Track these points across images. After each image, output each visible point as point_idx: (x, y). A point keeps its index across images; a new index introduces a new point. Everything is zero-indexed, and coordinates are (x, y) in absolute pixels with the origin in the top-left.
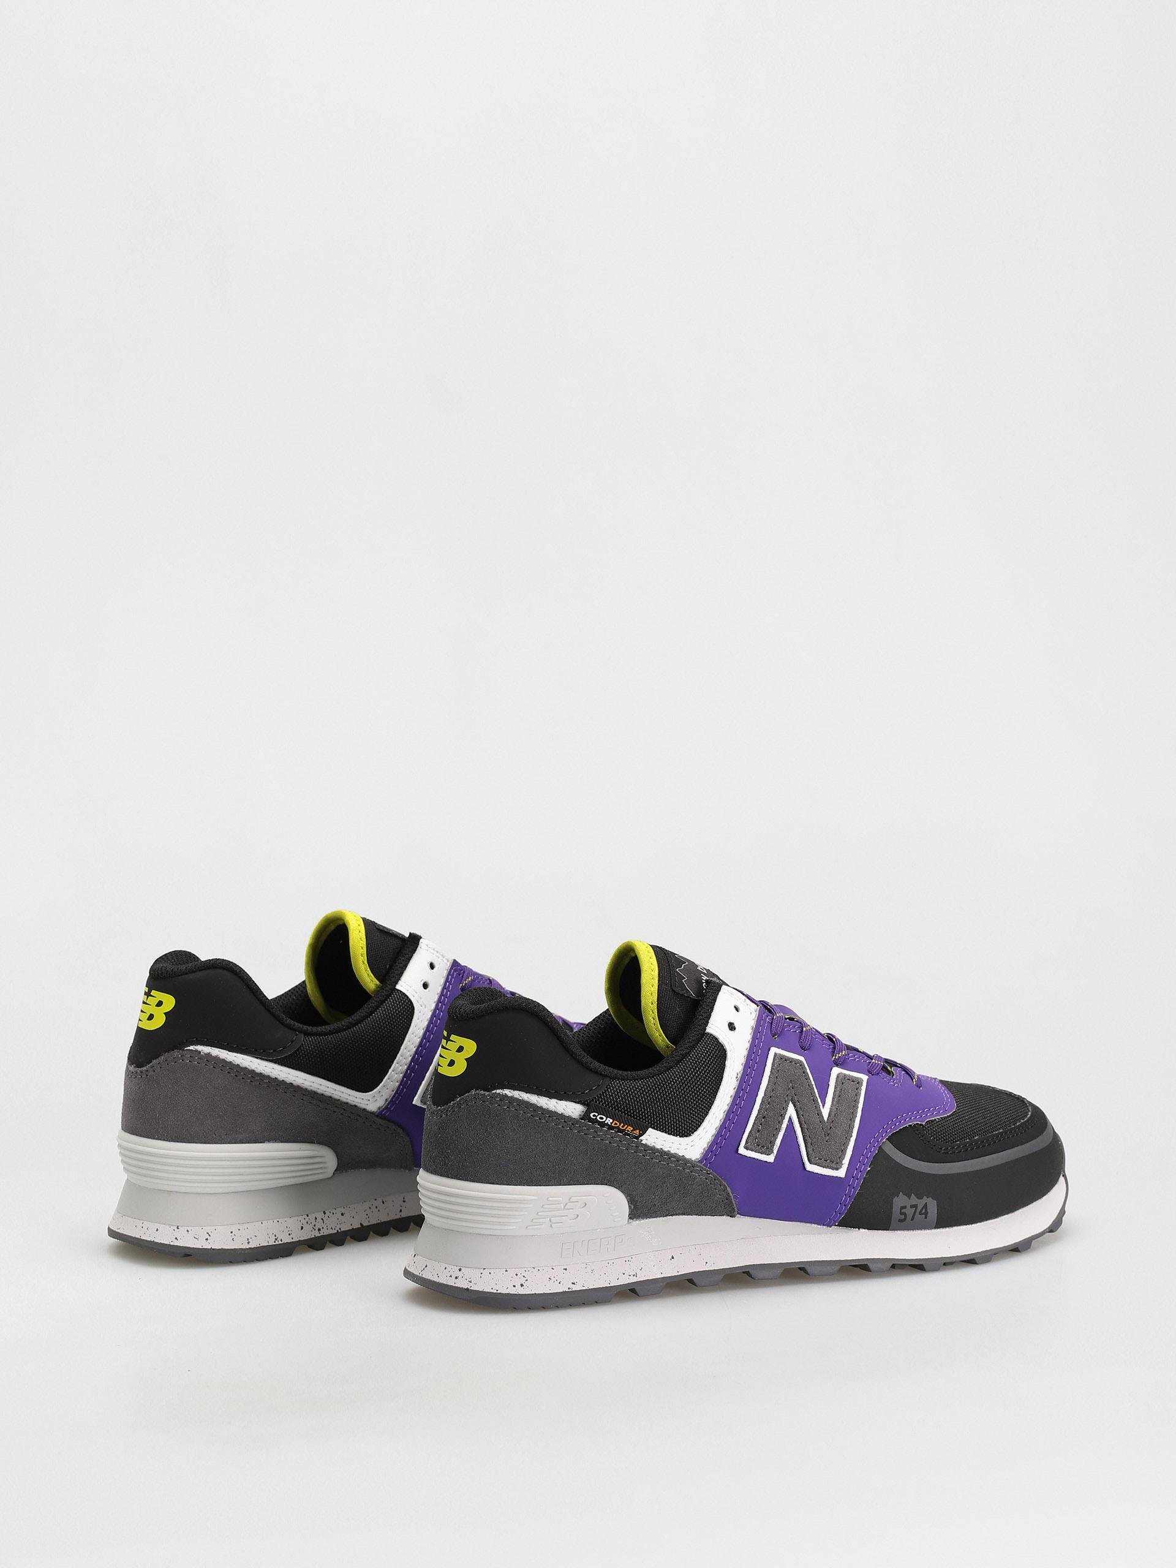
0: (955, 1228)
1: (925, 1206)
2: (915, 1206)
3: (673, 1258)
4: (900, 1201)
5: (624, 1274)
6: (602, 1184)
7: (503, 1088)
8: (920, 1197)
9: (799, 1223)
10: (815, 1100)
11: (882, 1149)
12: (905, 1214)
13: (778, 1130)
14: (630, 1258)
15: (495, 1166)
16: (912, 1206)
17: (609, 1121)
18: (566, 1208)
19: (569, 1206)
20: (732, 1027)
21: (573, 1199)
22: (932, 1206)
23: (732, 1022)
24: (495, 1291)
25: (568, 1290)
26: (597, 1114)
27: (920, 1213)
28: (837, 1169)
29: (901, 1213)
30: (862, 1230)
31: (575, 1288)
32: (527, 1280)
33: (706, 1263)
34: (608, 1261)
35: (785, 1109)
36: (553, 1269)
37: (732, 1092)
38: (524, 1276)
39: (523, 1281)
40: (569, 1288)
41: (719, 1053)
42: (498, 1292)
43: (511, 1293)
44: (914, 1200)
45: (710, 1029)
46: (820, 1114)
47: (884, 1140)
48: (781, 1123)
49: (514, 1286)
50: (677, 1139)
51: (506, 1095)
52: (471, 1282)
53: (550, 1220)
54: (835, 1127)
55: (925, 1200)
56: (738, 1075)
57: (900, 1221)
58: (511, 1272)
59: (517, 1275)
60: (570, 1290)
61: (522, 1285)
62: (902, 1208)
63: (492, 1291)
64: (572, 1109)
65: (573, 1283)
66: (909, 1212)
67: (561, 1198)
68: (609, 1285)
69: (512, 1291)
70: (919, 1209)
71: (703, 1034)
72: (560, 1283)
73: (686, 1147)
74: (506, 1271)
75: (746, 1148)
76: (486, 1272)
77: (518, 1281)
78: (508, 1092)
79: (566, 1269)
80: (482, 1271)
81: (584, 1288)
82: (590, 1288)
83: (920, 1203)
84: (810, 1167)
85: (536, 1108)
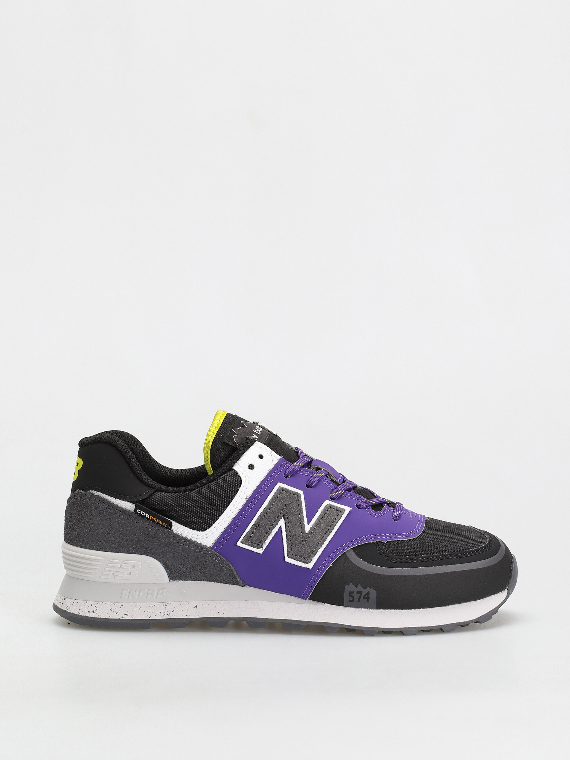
0: (393, 610)
1: (368, 593)
2: (360, 593)
3: (196, 607)
4: (350, 588)
5: (161, 613)
6: (145, 555)
7: (92, 490)
8: (365, 587)
9: (286, 595)
10: (301, 519)
11: (346, 554)
12: (353, 597)
13: (268, 534)
14: (166, 604)
15: (83, 537)
16: (358, 593)
17: (148, 516)
18: (121, 567)
19: (123, 566)
20: (251, 467)
21: (125, 562)
22: (373, 593)
23: (252, 464)
24: (78, 614)
25: (121, 618)
26: (140, 511)
27: (364, 598)
28: (307, 563)
29: (350, 596)
30: (326, 604)
31: (126, 617)
32: (97, 609)
33: (219, 613)
34: (151, 604)
35: (276, 522)
36: (114, 604)
37: (240, 507)
38: (95, 607)
39: (94, 609)
40: (122, 617)
41: (237, 482)
42: (80, 614)
43: (86, 616)
44: (360, 588)
45: (236, 467)
46: (303, 527)
47: (349, 549)
48: (271, 530)
49: (89, 612)
50: (195, 532)
51: (93, 494)
52: (68, 607)
53: (113, 573)
54: (312, 537)
55: (368, 589)
56: (247, 497)
57: (350, 601)
58: (89, 603)
59: (92, 605)
60: (123, 618)
61: (93, 612)
62: (351, 593)
63: (76, 613)
64: (129, 506)
65: (125, 614)
66: (356, 596)
67: (118, 561)
68: (149, 619)
69: (87, 615)
70: (363, 595)
71: (231, 469)
72: (117, 613)
73: (202, 538)
74: (86, 602)
75: (242, 542)
76: (77, 601)
77: (92, 609)
78: (96, 493)
79: (122, 605)
80: (74, 600)
81: (132, 618)
82: (136, 619)
83: (365, 591)
84: (287, 559)
85: (109, 503)
